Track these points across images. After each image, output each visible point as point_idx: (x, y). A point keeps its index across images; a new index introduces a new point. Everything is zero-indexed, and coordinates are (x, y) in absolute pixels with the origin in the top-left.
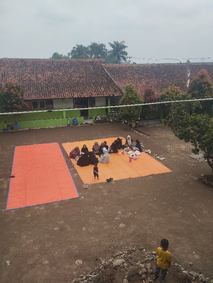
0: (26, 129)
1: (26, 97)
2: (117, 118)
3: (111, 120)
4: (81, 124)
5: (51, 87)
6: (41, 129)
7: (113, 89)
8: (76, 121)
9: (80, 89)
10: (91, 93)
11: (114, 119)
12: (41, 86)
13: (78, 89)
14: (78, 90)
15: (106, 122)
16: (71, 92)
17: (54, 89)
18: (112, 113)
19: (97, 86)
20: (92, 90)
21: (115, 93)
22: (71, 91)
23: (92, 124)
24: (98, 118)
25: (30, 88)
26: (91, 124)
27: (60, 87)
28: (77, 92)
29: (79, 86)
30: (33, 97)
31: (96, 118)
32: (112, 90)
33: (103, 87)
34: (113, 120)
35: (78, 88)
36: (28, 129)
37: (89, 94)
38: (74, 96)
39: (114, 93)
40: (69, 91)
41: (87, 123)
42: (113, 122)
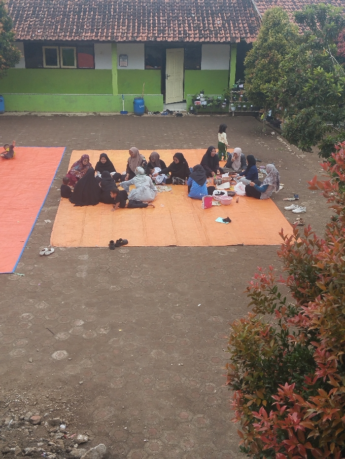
0: (21, 114)
1: (23, 33)
2: (248, 105)
3: (233, 109)
4: (155, 113)
5: (89, 12)
6: (56, 116)
7: (246, 25)
8: (143, 103)
9: (159, 20)
10: (185, 31)
11: (242, 104)
12: (65, 8)
13: (154, 20)
14: (154, 24)
15: (220, 113)
16: (134, 26)
17: (94, 19)
18: (238, 89)
19: (207, 14)
20: (189, 24)
21: (249, 35)
22: (134, 23)
23: (181, 115)
24: (199, 100)
25: (39, 11)
26: (179, 115)
27: (110, 12)
28: (149, 27)
29: (159, 14)
30: (39, 34)
31: (194, 99)
32: (244, 27)
33: (223, 17)
34: (237, 108)
35: (156, 18)
36: (26, 113)
37: (180, 33)
38: (137, 37)
39: (246, 33)
40: (129, 23)
41: (171, 112)
42: (237, 114)
